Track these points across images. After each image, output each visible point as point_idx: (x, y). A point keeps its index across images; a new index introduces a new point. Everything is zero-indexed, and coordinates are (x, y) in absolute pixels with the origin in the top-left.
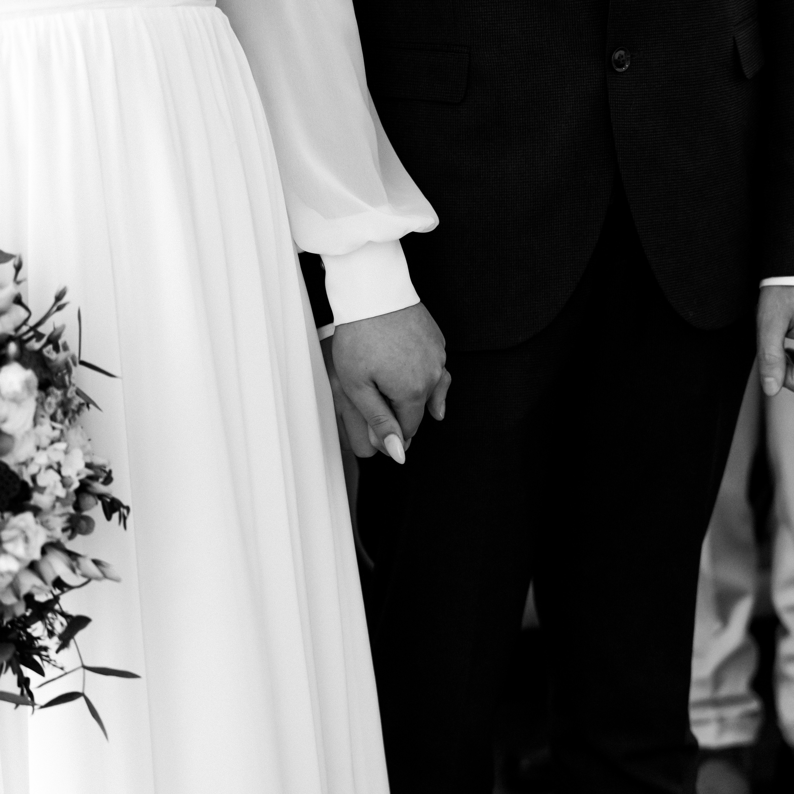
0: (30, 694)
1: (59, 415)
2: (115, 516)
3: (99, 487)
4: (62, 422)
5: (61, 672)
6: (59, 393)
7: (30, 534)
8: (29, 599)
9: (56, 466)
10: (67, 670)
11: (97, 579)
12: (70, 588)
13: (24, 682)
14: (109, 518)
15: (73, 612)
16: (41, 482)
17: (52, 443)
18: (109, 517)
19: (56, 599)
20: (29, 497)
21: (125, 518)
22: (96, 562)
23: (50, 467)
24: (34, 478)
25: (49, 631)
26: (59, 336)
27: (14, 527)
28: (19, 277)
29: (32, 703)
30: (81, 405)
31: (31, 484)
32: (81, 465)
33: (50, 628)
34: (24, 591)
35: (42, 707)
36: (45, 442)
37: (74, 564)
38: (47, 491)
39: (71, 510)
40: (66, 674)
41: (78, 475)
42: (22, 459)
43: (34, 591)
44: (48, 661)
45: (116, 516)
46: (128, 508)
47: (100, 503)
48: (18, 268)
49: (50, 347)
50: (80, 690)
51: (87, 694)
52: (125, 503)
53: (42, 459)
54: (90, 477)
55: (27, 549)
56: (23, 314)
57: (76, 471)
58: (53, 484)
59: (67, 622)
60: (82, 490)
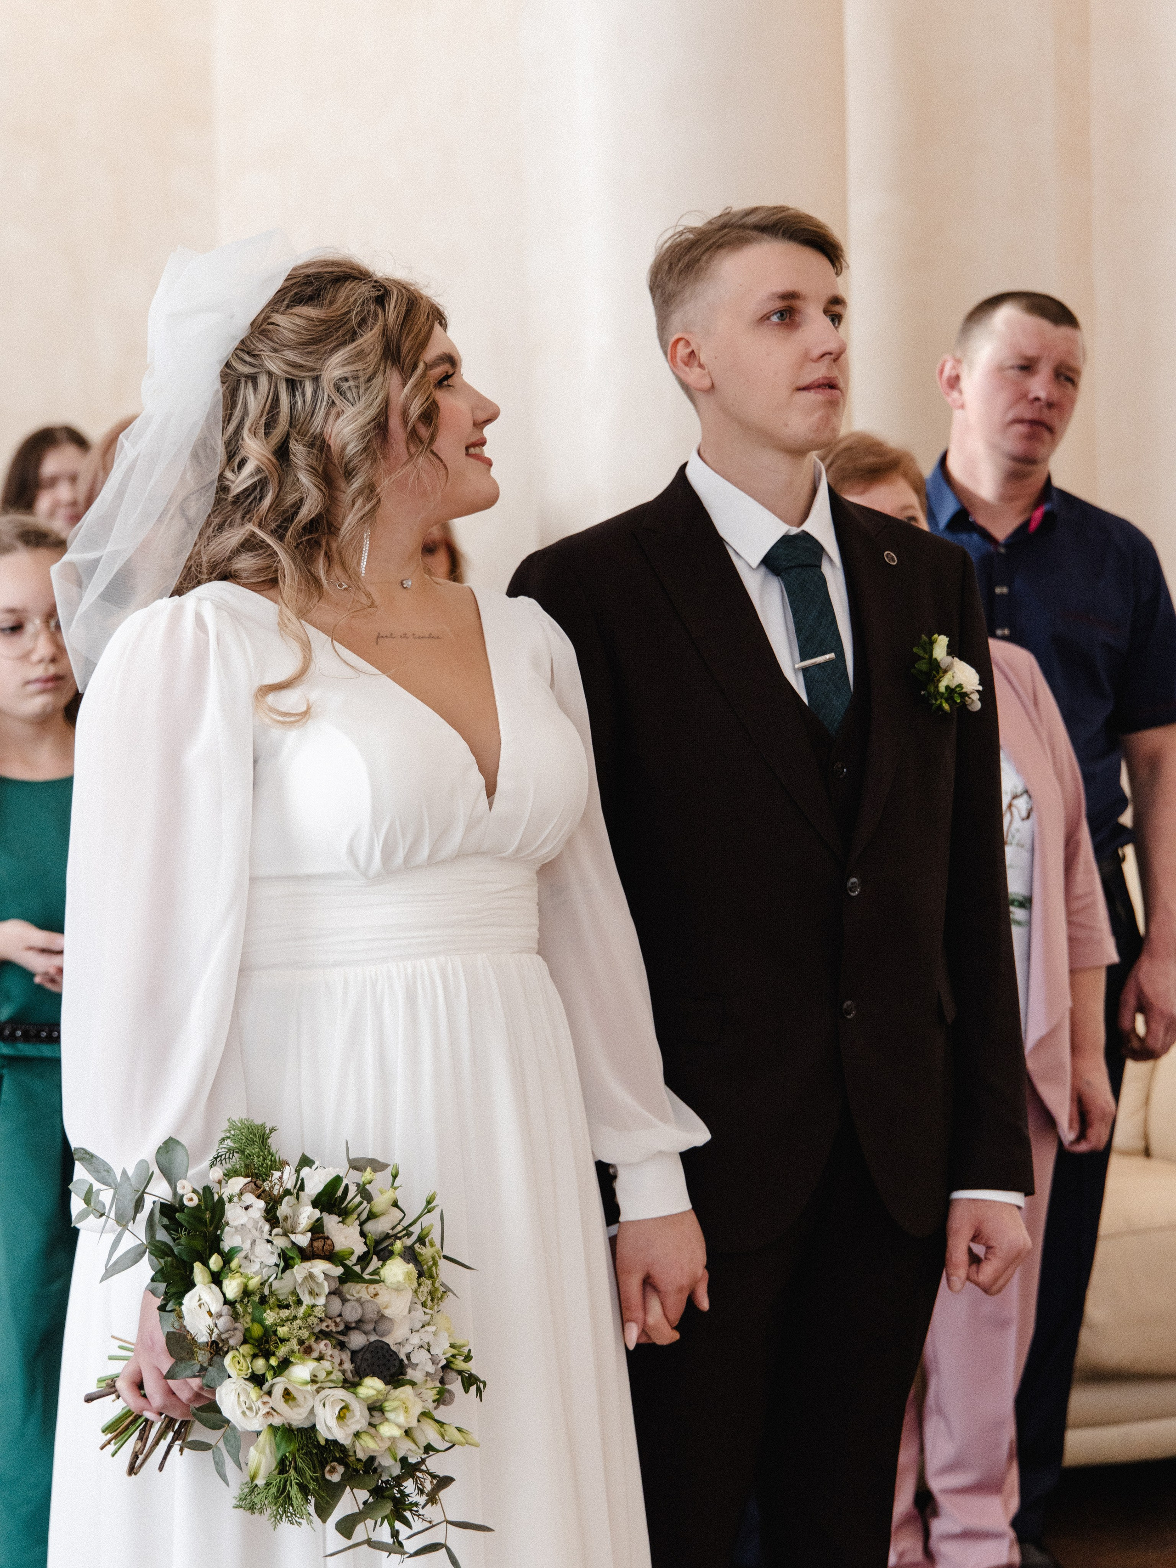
0: (401, 1545)
1: (429, 1303)
3: (459, 1364)
4: (431, 1309)
5: (429, 1525)
6: (429, 1282)
7: (409, 1405)
8: (404, 1460)
9: (426, 1347)
10: (434, 1523)
11: (461, 1444)
12: (437, 1451)
13: (395, 1534)
14: (467, 1391)
15: (440, 1472)
16: (414, 1360)
17: (423, 1326)
19: (423, 1461)
20: (403, 1373)
22: (459, 1429)
23: (421, 1347)
24: (408, 1356)
25: (419, 1488)
26: (427, 1235)
27: (396, 1398)
29: (403, 1553)
30: (444, 1292)
31: (406, 1362)
32: (445, 1345)
33: (419, 1485)
34: (400, 1455)
35: (411, 1556)
36: (418, 1325)
37: (442, 1430)
38: (419, 1367)
39: (439, 1385)
40: (433, 1526)
41: (444, 1354)
42: (399, 1341)
43: (409, 1453)
44: (418, 1516)
45: (473, 1389)
47: (460, 1377)
48: (395, 1177)
49: (420, 1243)
50: (442, 1541)
51: (448, 1544)
53: (415, 1340)
54: (453, 1356)
55: (406, 1418)
56: (399, 1215)
57: (442, 1350)
58: (424, 1361)
59: (435, 1482)
60: (447, 1367)
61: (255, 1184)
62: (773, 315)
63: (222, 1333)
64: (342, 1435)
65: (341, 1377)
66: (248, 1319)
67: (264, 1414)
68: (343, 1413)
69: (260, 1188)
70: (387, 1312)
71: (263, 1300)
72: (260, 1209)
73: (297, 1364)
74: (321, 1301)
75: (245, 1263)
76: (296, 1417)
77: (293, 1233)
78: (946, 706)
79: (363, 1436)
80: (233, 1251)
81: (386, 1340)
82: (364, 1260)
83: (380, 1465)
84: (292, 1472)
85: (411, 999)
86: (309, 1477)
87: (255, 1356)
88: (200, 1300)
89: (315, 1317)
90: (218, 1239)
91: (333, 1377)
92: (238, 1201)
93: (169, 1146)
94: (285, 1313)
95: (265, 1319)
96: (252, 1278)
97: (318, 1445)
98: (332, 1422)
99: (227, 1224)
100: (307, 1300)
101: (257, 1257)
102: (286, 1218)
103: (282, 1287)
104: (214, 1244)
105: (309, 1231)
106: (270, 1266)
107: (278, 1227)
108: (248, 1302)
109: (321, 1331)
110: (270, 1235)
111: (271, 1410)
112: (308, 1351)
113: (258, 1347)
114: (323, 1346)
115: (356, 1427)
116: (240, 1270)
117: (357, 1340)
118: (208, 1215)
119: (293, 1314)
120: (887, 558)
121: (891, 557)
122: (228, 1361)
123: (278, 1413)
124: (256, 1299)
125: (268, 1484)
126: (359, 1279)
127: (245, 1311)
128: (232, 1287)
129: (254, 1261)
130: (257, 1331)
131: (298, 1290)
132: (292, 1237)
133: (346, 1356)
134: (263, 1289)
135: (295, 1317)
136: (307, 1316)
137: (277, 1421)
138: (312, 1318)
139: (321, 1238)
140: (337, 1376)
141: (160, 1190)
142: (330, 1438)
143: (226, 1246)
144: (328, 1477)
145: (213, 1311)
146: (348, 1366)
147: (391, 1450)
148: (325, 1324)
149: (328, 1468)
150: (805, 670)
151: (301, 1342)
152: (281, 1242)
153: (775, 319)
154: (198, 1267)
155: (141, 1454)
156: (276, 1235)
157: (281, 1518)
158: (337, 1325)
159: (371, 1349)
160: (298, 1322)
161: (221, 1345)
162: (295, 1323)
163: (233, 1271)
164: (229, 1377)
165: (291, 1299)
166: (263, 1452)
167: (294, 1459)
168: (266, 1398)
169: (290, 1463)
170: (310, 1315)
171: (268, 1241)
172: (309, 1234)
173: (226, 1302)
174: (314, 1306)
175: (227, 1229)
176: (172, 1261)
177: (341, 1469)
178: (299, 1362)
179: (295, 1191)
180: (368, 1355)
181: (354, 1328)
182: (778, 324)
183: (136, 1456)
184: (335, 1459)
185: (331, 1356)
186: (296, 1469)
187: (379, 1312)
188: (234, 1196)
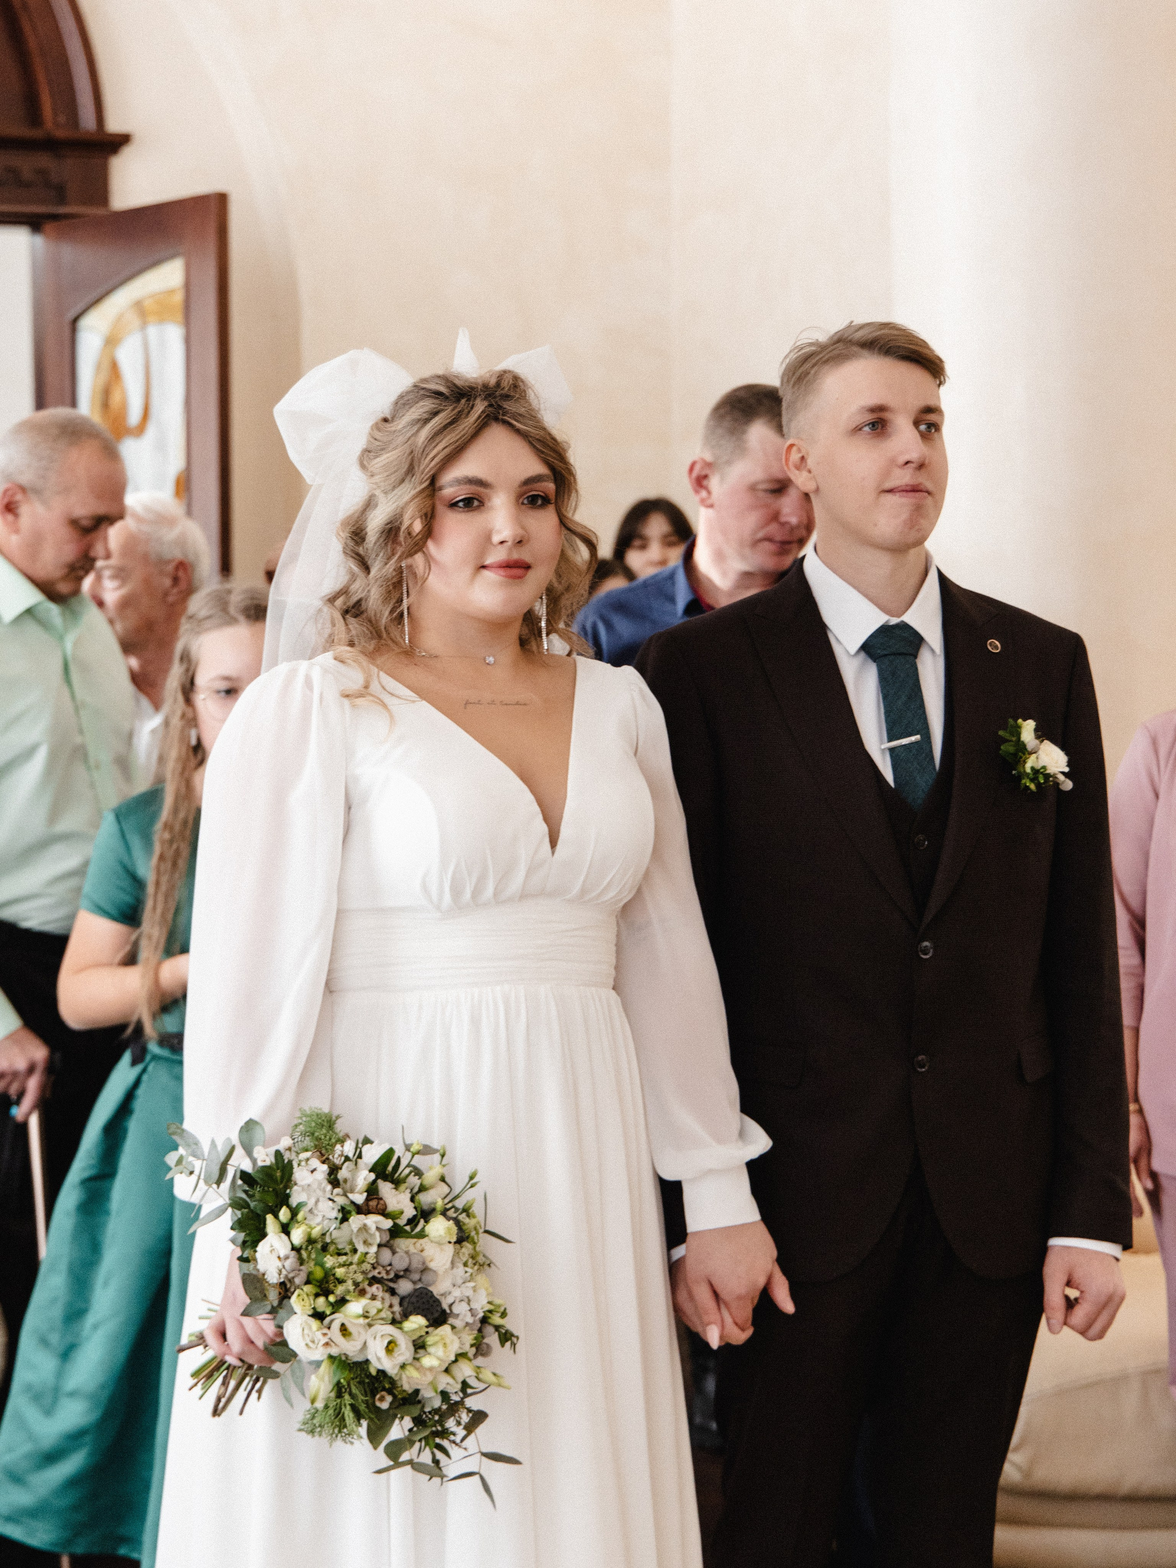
0: (440, 1470)
1: (470, 1264)
2: (508, 1344)
3: (496, 1319)
4: (472, 1269)
5: (467, 1454)
6: (470, 1247)
7: (448, 1341)
8: (445, 1395)
9: (466, 1300)
12: (475, 1391)
13: (436, 1461)
15: (475, 1408)
16: (456, 1309)
17: (464, 1283)
18: (503, 1345)
20: (445, 1318)
21: (515, 1345)
23: (462, 1300)
24: (450, 1306)
25: (457, 1421)
26: (470, 1207)
27: (436, 1335)
28: (443, 1163)
29: (442, 1477)
30: (486, 1262)
31: (448, 1311)
32: (485, 1302)
33: (458, 1419)
34: (440, 1388)
36: (460, 1281)
37: (479, 1373)
38: (461, 1317)
39: (477, 1334)
41: (482, 1308)
42: (442, 1292)
43: (449, 1389)
44: (455, 1447)
46: (518, 1338)
47: (497, 1333)
49: (464, 1215)
50: (476, 1470)
51: (482, 1474)
52: (516, 1333)
53: (457, 1293)
54: (490, 1311)
55: (445, 1352)
56: (446, 1189)
57: (481, 1304)
58: (463, 1312)
59: (471, 1415)
60: (484, 1320)
61: (321, 1153)
62: (865, 426)
63: (289, 1273)
64: (389, 1365)
65: (391, 1316)
66: (312, 1264)
67: (324, 1345)
68: (390, 1347)
69: (324, 1156)
70: (432, 1265)
71: (325, 1248)
72: (323, 1172)
73: (351, 1301)
74: (374, 1249)
75: (309, 1216)
76: (350, 1348)
77: (352, 1191)
78: (1033, 787)
79: (408, 1367)
80: (300, 1205)
81: (430, 1288)
82: (412, 1221)
83: (423, 1398)
84: (347, 1397)
85: (476, 1022)
86: (360, 1401)
87: (317, 1295)
88: (272, 1246)
89: (369, 1263)
90: (288, 1196)
91: (383, 1314)
92: (305, 1165)
93: (249, 1126)
94: (343, 1259)
95: (325, 1262)
96: (315, 1227)
97: (369, 1376)
98: (382, 1353)
99: (296, 1184)
100: (361, 1249)
101: (320, 1212)
102: (345, 1181)
103: (340, 1236)
104: (284, 1200)
105: (365, 1192)
106: (330, 1219)
107: (339, 1187)
108: (312, 1249)
109: (374, 1278)
110: (332, 1194)
111: (329, 1340)
112: (362, 1293)
113: (319, 1287)
114: (375, 1289)
115: (401, 1359)
116: (305, 1221)
117: (405, 1287)
118: (278, 1174)
119: (350, 1260)
120: (990, 645)
121: (995, 645)
122: (294, 1298)
123: (336, 1345)
124: (319, 1246)
125: (326, 1407)
126: (408, 1235)
127: (309, 1256)
128: (298, 1235)
129: (317, 1215)
130: (319, 1273)
131: (354, 1241)
132: (350, 1196)
133: (396, 1301)
134: (325, 1239)
135: (351, 1264)
136: (361, 1262)
137: (334, 1351)
138: (365, 1264)
139: (376, 1198)
140: (386, 1314)
141: (241, 1162)
142: (381, 1368)
143: (294, 1201)
144: (378, 1404)
145: (282, 1256)
146: (397, 1308)
147: (433, 1385)
148: (377, 1271)
149: (378, 1396)
150: (892, 750)
151: (356, 1284)
152: (341, 1201)
153: (867, 429)
154: (270, 1218)
155: (224, 1397)
156: (338, 1195)
157: (337, 1436)
158: (388, 1273)
159: (417, 1294)
160: (354, 1267)
161: (288, 1286)
162: (351, 1267)
163: (299, 1222)
164: (296, 1313)
165: (348, 1249)
166: (322, 1379)
167: (349, 1385)
168: (325, 1331)
169: (346, 1389)
170: (363, 1262)
171: (330, 1199)
172: (365, 1194)
173: (293, 1248)
174: (367, 1253)
175: (295, 1188)
176: (248, 1213)
177: (389, 1399)
178: (353, 1300)
179: (354, 1159)
180: (414, 1299)
181: (402, 1277)
182: (869, 434)
183: (219, 1400)
184: (384, 1389)
185: (383, 1299)
186: (351, 1394)
187: (424, 1263)
188: (302, 1161)
